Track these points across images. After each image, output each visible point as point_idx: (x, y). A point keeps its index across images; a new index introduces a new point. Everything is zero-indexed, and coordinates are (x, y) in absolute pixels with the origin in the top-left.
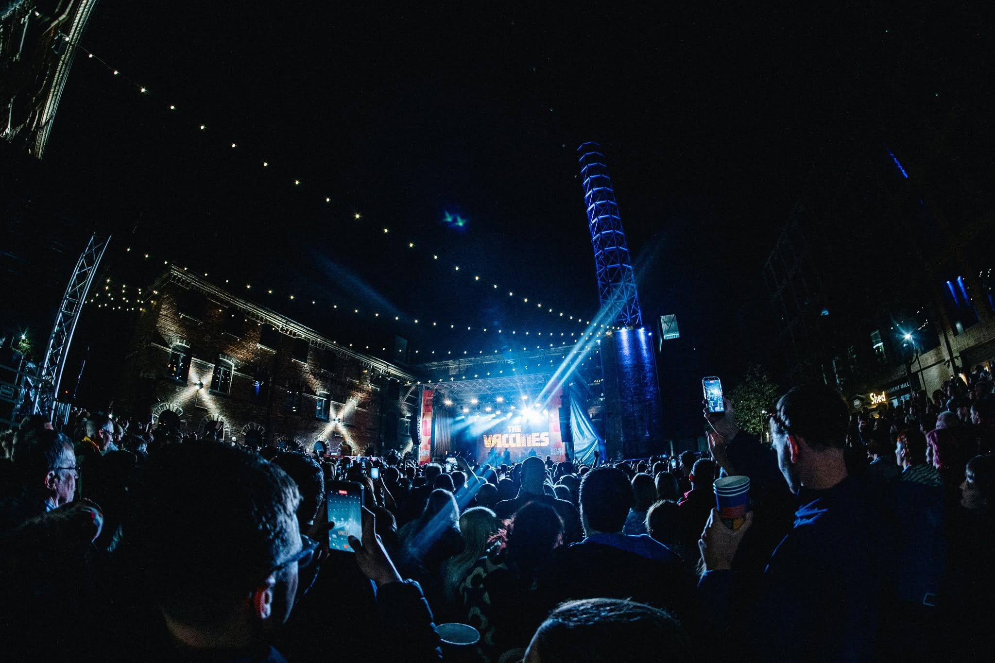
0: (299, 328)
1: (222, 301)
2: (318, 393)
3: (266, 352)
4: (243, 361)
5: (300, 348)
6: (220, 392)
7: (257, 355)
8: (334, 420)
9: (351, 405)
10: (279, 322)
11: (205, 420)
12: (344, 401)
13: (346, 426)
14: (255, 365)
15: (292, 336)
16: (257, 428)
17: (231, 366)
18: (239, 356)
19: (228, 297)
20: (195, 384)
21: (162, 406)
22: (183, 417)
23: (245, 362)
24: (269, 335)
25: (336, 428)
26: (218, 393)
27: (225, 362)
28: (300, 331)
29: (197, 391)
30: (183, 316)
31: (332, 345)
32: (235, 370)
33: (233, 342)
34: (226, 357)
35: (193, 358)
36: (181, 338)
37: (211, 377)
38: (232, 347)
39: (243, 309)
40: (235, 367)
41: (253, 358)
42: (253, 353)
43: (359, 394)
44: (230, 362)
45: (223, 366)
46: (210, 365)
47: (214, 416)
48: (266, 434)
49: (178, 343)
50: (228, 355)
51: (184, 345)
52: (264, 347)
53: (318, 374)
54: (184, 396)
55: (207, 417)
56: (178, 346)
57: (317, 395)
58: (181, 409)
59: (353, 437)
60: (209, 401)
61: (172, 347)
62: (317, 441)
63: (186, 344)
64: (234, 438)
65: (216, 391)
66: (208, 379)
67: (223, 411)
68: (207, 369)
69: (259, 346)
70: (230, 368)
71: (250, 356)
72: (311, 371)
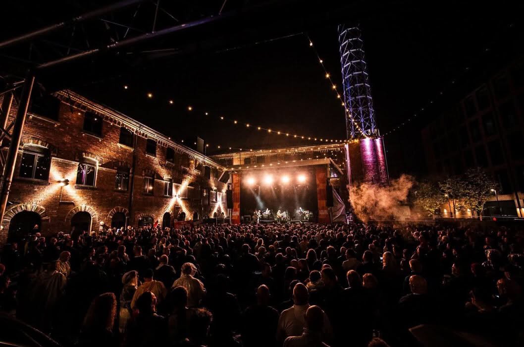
0: (150, 131)
1: (79, 105)
2: (164, 178)
3: (126, 150)
4: (106, 157)
5: (151, 146)
6: (86, 186)
7: (118, 153)
8: (176, 196)
9: (185, 185)
10: (133, 126)
11: (72, 212)
12: (180, 183)
13: (183, 199)
14: (117, 161)
15: (144, 137)
16: (122, 210)
17: (95, 162)
18: (102, 154)
19: (85, 102)
20: (59, 182)
21: (16, 208)
22: (45, 214)
23: (108, 158)
24: (126, 137)
25: (176, 202)
26: (84, 187)
27: (88, 160)
28: (149, 133)
29: (62, 188)
30: (33, 117)
31: (172, 144)
32: (99, 166)
33: (94, 142)
34: (90, 155)
35: (53, 158)
36: (33, 138)
37: (76, 173)
38: (94, 147)
39: (101, 114)
40: (100, 163)
41: (115, 155)
42: (114, 151)
43: (189, 177)
44: (94, 160)
45: (87, 163)
46: (73, 163)
47: (81, 207)
48: (129, 214)
49: (31, 144)
50: (92, 154)
51: (39, 145)
52: (123, 146)
53: (164, 165)
54: (45, 194)
55: (74, 209)
56: (31, 147)
57: (163, 180)
58: (42, 207)
59: (186, 207)
60: (75, 195)
61: (23, 147)
62: (165, 212)
63: (42, 144)
64: (102, 223)
65: (83, 185)
66: (72, 176)
67: (91, 201)
68: (71, 166)
69: (119, 145)
70: (94, 164)
71: (112, 154)
72: (159, 163)
